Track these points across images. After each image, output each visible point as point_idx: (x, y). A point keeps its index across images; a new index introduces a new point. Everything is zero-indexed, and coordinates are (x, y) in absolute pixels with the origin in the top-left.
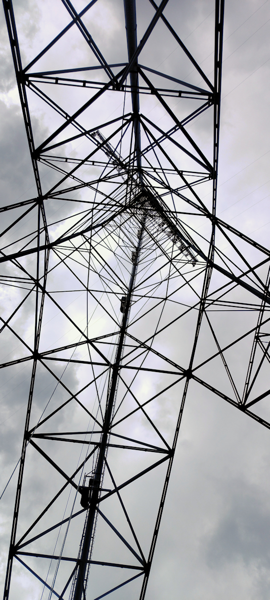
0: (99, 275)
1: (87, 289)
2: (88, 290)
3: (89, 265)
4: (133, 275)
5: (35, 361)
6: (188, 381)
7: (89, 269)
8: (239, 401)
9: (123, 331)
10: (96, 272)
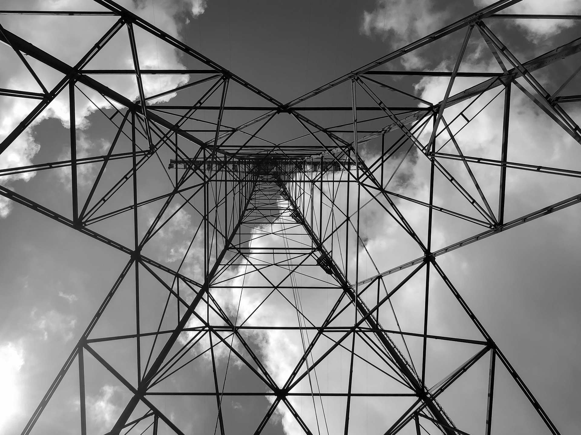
0: (276, 265)
1: (274, 287)
2: (276, 288)
3: (254, 266)
4: (310, 232)
5: (285, 400)
6: (435, 264)
7: (257, 270)
8: (489, 226)
9: (346, 288)
10: (269, 266)
